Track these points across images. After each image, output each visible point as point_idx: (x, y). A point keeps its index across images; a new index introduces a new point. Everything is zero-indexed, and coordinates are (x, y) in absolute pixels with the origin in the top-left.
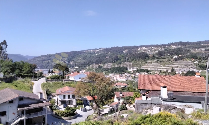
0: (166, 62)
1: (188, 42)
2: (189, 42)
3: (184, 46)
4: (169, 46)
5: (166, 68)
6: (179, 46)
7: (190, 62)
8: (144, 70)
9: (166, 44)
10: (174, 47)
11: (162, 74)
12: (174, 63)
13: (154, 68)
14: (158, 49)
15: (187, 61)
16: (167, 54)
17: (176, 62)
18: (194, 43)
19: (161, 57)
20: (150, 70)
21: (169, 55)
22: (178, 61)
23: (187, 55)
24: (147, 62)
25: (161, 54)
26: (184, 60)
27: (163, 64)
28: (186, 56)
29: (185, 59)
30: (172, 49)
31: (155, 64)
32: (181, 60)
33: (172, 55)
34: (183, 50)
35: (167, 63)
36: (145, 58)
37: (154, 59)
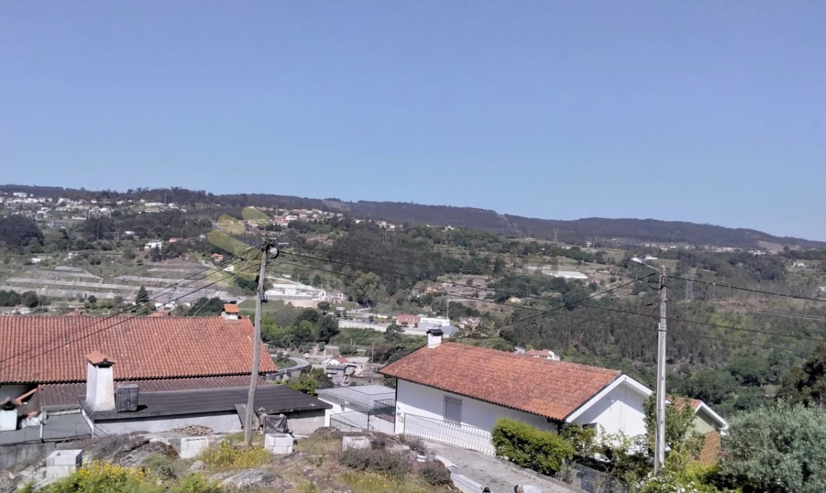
0: (118, 264)
1: (204, 192)
2: (207, 194)
3: (190, 207)
4: (130, 201)
5: (114, 286)
6: (171, 205)
7: (207, 265)
8: (18, 295)
9: (120, 191)
10: (152, 206)
11: (99, 311)
12: (150, 267)
13: (63, 287)
14: (87, 208)
15: (197, 262)
16: (122, 232)
17: (157, 266)
18: (224, 199)
19: (95, 243)
20: (44, 294)
21: (130, 237)
22: (163, 261)
23: (197, 238)
24: (35, 260)
25: (97, 228)
26: (187, 258)
27: (105, 272)
28: (193, 244)
29: (191, 254)
30: (144, 213)
31: (70, 271)
32: (177, 256)
33: (140, 238)
34: (184, 222)
35: (121, 267)
36: (23, 242)
37: (64, 249)
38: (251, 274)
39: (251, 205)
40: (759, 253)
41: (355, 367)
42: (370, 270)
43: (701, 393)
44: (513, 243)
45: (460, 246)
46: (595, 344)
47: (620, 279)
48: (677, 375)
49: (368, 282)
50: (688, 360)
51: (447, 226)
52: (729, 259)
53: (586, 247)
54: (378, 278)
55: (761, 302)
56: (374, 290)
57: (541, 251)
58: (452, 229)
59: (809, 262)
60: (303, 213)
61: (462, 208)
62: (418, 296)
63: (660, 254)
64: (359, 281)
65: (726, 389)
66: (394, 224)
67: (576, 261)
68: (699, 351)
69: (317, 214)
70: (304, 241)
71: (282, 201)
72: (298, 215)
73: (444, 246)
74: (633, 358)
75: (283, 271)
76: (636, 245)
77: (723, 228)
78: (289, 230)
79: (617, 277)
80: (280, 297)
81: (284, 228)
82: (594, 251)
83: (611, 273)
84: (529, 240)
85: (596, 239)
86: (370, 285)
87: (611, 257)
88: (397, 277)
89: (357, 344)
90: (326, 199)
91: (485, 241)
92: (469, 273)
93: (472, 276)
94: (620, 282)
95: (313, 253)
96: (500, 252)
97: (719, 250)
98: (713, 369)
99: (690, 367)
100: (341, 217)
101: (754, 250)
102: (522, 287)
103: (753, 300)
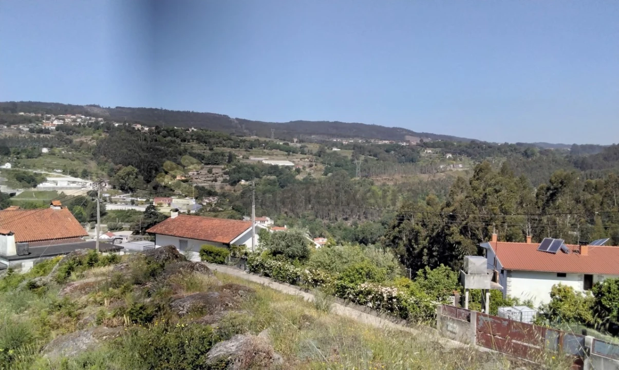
38: (26, 170)
39: (21, 111)
40: (404, 144)
41: (122, 239)
42: (129, 164)
43: (363, 238)
44: (241, 141)
45: (201, 144)
46: (298, 211)
47: (316, 165)
48: (350, 228)
49: (128, 174)
50: (357, 217)
51: (191, 128)
52: (385, 149)
53: (294, 142)
54: (136, 170)
55: (402, 177)
56: (134, 180)
57: (262, 146)
58: (195, 130)
59: (434, 149)
60: (68, 118)
61: (202, 113)
62: (170, 183)
63: (342, 146)
64: (121, 173)
65: (378, 235)
66: (148, 126)
67: (287, 153)
68: (364, 211)
69: (80, 119)
70: (71, 141)
71: (49, 107)
72: (63, 119)
73: (189, 143)
74: (323, 219)
75: (54, 167)
76: (328, 140)
77: (383, 127)
78: (57, 132)
79: (314, 163)
80: (54, 188)
81: (52, 131)
82: (299, 145)
83: (310, 161)
84: (254, 138)
85: (301, 136)
86: (131, 176)
87: (310, 149)
88: (152, 169)
89: (121, 222)
90: (87, 105)
91: (221, 139)
92: (209, 164)
93: (212, 166)
94: (316, 167)
95: (80, 152)
96: (232, 147)
97: (380, 143)
98: (372, 222)
99: (358, 222)
100: (102, 121)
101: (402, 142)
102: (249, 173)
103: (397, 176)
